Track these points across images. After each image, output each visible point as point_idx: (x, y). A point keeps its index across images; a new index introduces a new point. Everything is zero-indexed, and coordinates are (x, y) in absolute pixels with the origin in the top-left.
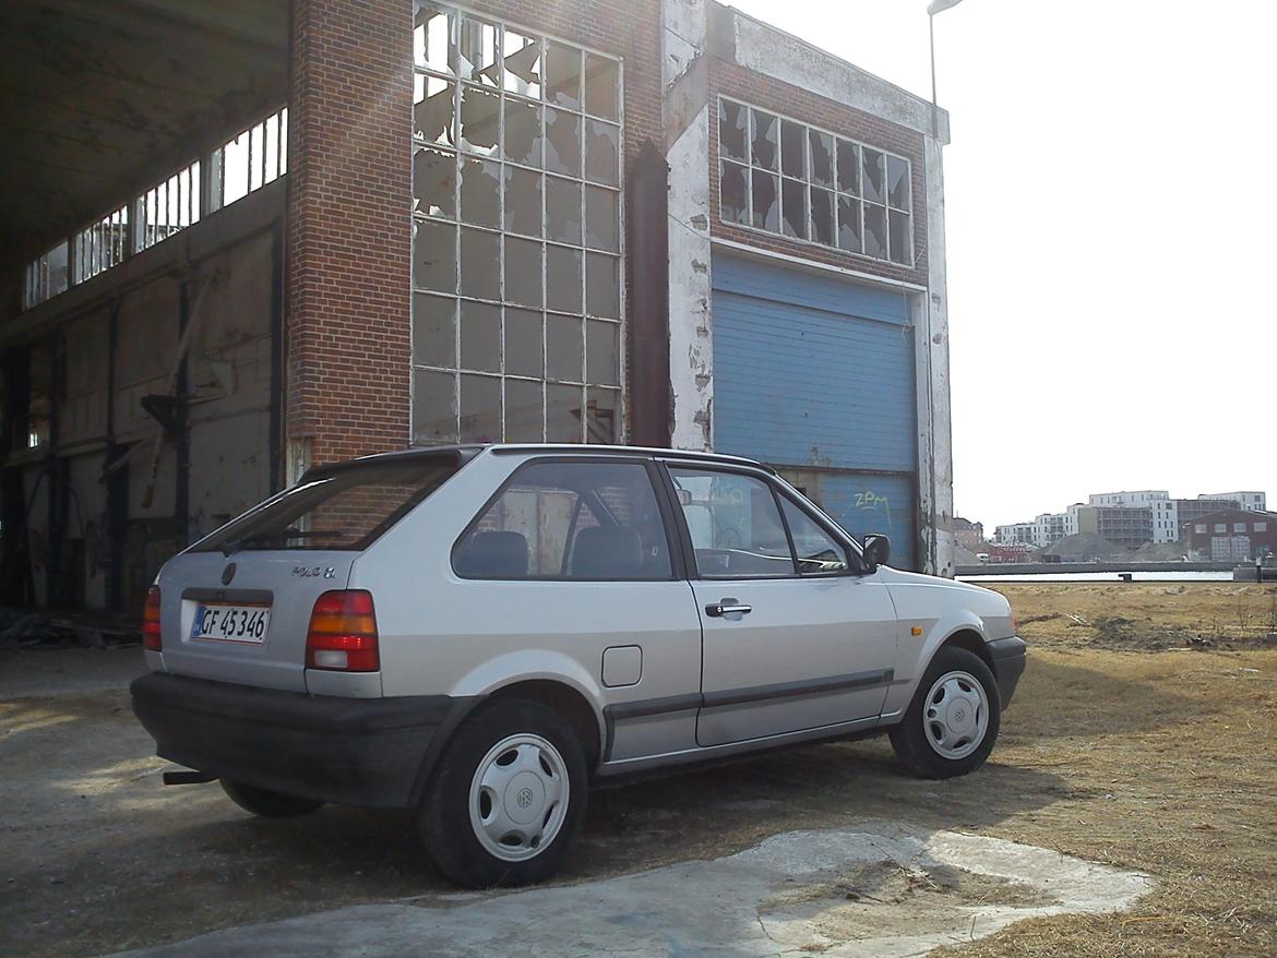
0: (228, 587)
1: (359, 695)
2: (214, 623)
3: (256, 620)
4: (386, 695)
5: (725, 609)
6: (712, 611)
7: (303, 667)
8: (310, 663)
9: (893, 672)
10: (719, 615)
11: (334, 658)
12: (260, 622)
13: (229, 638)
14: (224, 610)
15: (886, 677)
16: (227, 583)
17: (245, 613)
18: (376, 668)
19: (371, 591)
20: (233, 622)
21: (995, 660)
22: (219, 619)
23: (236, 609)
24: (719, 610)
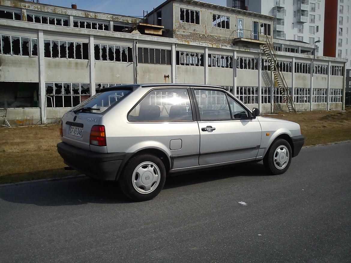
0: (75, 122)
1: (101, 152)
2: (72, 131)
3: (80, 131)
4: (108, 152)
5: (207, 129)
6: (203, 130)
7: (89, 144)
8: (91, 143)
9: (260, 145)
10: (206, 131)
11: (96, 142)
12: (81, 132)
13: (75, 135)
14: (75, 127)
15: (258, 147)
16: (74, 121)
17: (78, 129)
18: (106, 145)
19: (104, 125)
20: (76, 131)
21: (293, 142)
22: (74, 130)
23: (77, 127)
24: (205, 129)
